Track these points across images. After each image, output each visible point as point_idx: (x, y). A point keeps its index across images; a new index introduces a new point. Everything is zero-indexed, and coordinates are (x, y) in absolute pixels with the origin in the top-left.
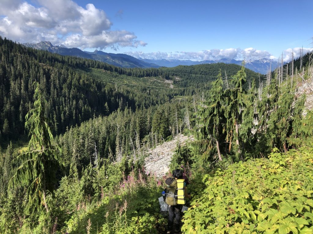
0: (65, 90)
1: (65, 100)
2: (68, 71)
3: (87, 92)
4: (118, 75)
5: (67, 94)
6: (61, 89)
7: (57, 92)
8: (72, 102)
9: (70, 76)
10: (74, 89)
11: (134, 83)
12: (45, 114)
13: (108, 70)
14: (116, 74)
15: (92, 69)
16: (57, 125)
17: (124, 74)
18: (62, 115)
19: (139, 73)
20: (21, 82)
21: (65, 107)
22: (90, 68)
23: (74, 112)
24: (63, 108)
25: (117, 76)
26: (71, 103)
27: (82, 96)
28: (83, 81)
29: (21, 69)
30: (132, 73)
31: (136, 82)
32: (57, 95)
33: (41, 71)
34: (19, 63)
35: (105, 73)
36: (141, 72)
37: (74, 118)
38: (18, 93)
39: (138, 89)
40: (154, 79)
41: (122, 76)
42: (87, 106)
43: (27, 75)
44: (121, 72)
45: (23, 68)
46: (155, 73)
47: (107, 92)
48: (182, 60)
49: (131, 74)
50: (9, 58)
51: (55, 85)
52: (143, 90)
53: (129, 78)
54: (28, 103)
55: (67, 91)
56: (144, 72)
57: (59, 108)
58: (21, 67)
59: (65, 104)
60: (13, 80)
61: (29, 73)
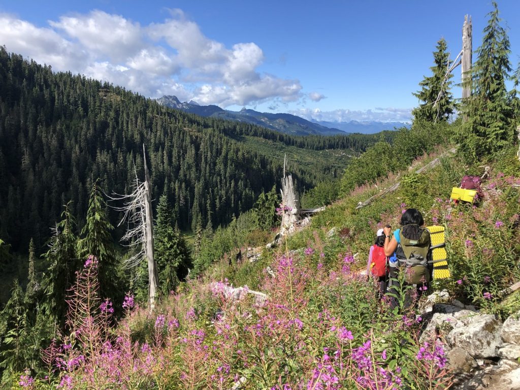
0: (220, 166)
1: (221, 180)
2: (221, 140)
3: (248, 170)
4: (284, 146)
5: (222, 172)
6: (215, 164)
7: (210, 168)
8: (231, 183)
9: (225, 147)
10: (231, 165)
11: (309, 159)
12: (195, 198)
13: (269, 139)
14: (281, 145)
15: (246, 137)
16: (211, 214)
17: (293, 145)
18: (217, 201)
19: (317, 143)
20: (163, 154)
21: (221, 190)
22: (243, 136)
23: (233, 197)
24: (218, 192)
25: (283, 148)
26: (228, 185)
27: (242, 176)
28: (243, 154)
29: (162, 136)
30: (306, 144)
31: (311, 158)
32: (210, 173)
33: (188, 139)
34: (159, 128)
35: (265, 144)
36: (319, 142)
37: (233, 205)
38: (161, 169)
39: (317, 168)
40: (341, 153)
41: (291, 148)
42: (249, 190)
43: (170, 144)
44: (289, 142)
45: (164, 136)
46: (343, 143)
47: (274, 170)
48: (386, 122)
49: (305, 146)
50: (145, 120)
51: (206, 158)
52: (325, 169)
53: (301, 150)
54: (175, 183)
55: (222, 167)
56: (324, 141)
57: (213, 191)
58: (162, 132)
59: (221, 186)
60: (153, 151)
61: (171, 142)
